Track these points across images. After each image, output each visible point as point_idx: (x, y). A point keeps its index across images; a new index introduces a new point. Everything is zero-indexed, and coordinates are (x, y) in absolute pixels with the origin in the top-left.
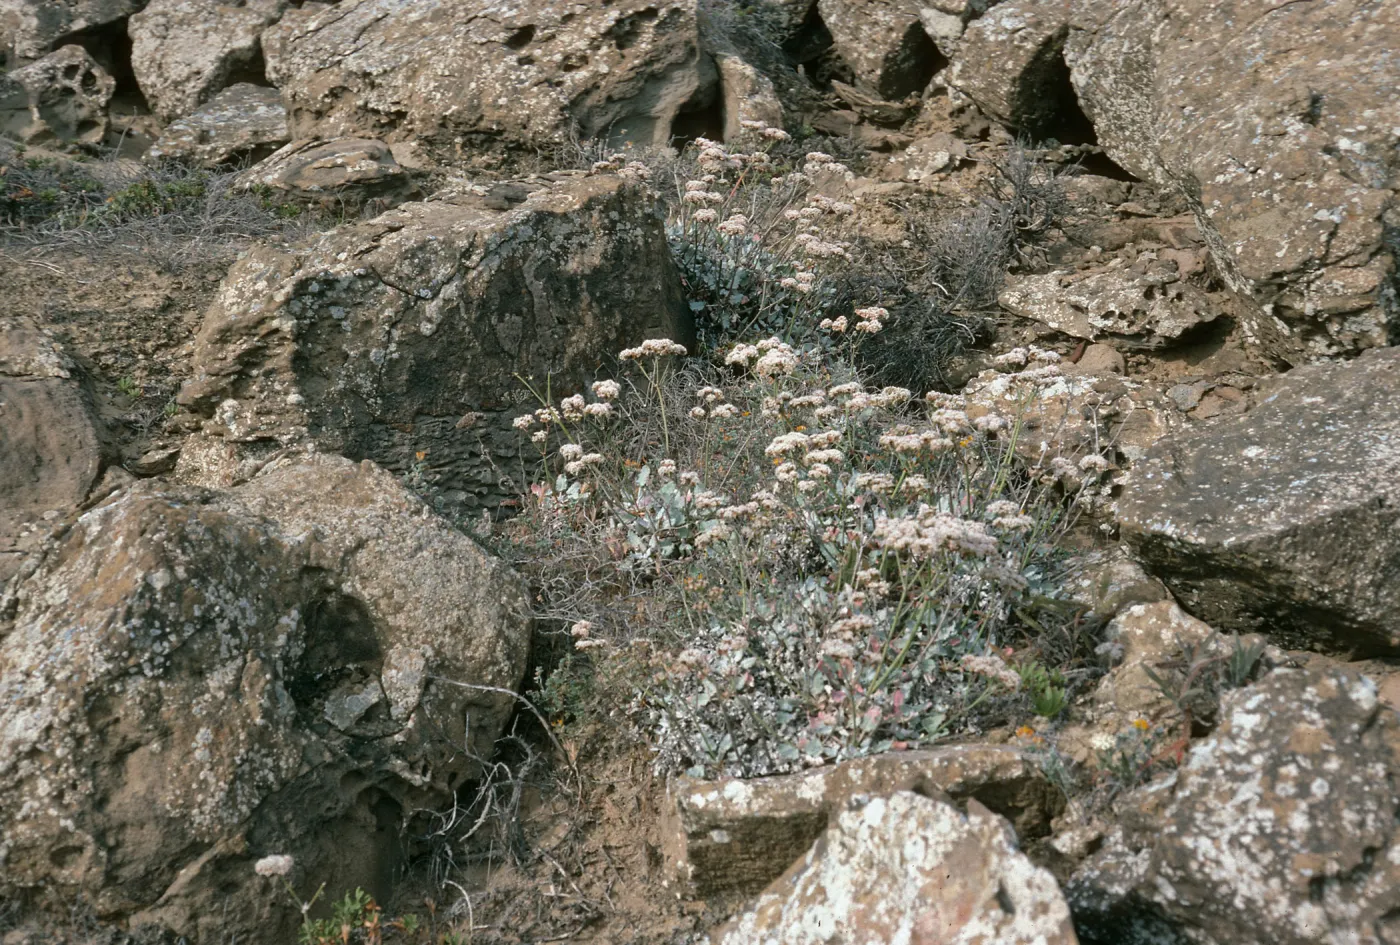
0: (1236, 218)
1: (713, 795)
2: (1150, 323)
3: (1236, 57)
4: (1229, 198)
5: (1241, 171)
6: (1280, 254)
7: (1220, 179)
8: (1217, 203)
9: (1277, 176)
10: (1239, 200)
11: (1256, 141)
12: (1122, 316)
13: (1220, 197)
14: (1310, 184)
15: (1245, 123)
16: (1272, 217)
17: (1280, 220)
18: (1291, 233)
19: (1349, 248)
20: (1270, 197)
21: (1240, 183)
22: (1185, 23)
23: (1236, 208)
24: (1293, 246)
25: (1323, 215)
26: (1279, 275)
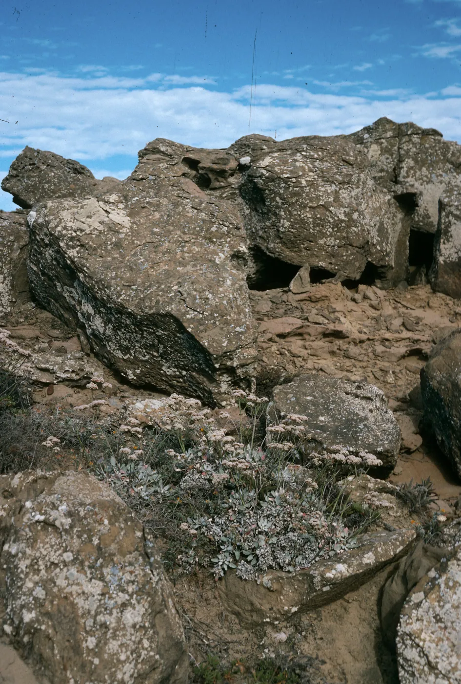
0: (202, 331)
1: (334, 572)
2: (87, 374)
3: (136, 265)
4: (196, 324)
5: (196, 313)
6: (225, 344)
7: (188, 316)
8: (192, 326)
9: (216, 315)
10: (201, 325)
11: (197, 301)
12: (73, 372)
13: (192, 324)
14: (228, 317)
15: (188, 294)
16: (217, 330)
17: (220, 331)
18: (226, 337)
19: (249, 341)
20: (215, 323)
21: (197, 318)
22: (95, 249)
23: (201, 328)
24: (230, 341)
25: (238, 329)
26: (226, 353)
